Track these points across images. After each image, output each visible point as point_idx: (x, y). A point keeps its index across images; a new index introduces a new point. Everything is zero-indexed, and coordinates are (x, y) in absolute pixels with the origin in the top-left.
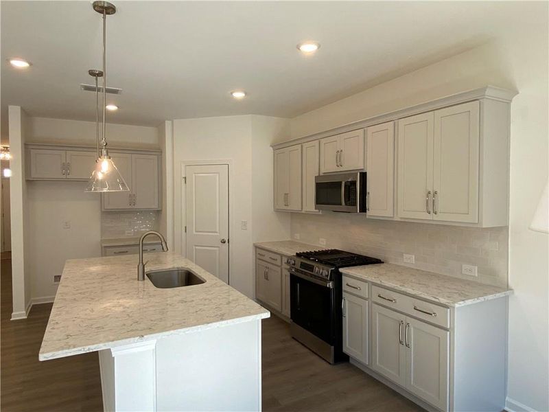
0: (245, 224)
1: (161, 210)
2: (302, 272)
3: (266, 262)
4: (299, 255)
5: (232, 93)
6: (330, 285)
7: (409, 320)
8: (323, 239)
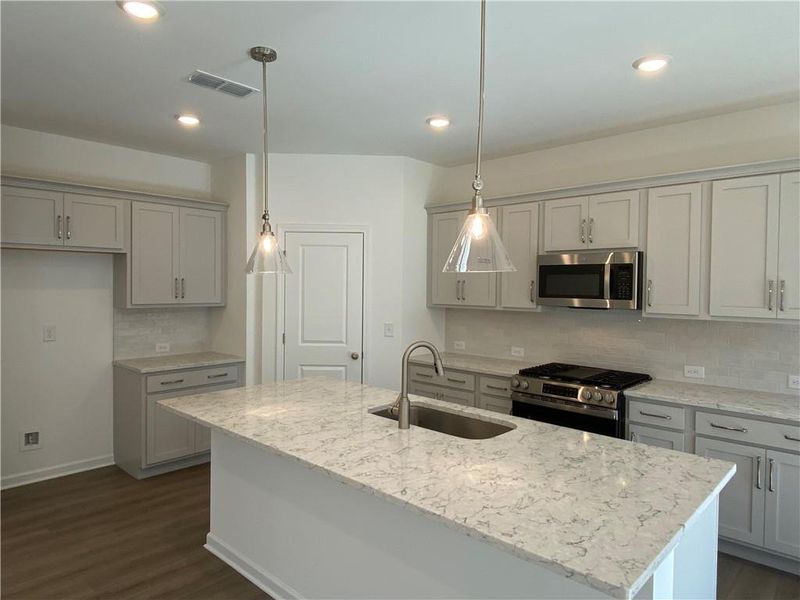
0: (389, 328)
1: (224, 307)
2: (545, 398)
3: (438, 386)
4: (524, 373)
5: (428, 121)
6: (615, 415)
7: (771, 454)
8: (517, 349)
